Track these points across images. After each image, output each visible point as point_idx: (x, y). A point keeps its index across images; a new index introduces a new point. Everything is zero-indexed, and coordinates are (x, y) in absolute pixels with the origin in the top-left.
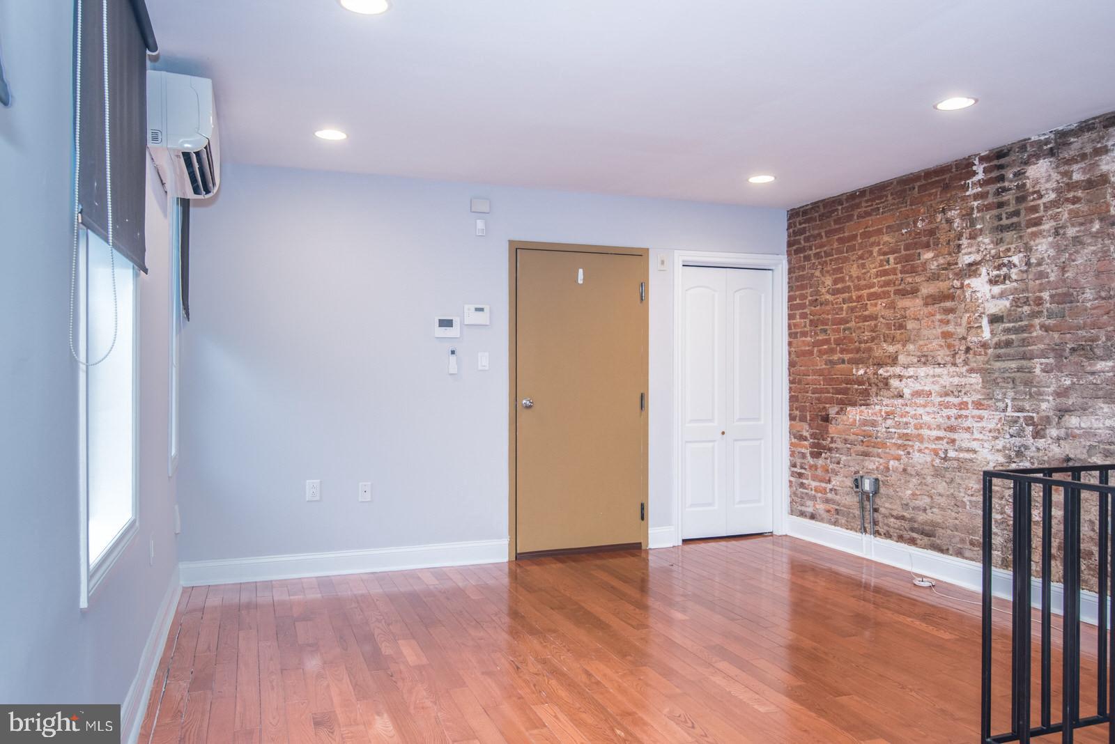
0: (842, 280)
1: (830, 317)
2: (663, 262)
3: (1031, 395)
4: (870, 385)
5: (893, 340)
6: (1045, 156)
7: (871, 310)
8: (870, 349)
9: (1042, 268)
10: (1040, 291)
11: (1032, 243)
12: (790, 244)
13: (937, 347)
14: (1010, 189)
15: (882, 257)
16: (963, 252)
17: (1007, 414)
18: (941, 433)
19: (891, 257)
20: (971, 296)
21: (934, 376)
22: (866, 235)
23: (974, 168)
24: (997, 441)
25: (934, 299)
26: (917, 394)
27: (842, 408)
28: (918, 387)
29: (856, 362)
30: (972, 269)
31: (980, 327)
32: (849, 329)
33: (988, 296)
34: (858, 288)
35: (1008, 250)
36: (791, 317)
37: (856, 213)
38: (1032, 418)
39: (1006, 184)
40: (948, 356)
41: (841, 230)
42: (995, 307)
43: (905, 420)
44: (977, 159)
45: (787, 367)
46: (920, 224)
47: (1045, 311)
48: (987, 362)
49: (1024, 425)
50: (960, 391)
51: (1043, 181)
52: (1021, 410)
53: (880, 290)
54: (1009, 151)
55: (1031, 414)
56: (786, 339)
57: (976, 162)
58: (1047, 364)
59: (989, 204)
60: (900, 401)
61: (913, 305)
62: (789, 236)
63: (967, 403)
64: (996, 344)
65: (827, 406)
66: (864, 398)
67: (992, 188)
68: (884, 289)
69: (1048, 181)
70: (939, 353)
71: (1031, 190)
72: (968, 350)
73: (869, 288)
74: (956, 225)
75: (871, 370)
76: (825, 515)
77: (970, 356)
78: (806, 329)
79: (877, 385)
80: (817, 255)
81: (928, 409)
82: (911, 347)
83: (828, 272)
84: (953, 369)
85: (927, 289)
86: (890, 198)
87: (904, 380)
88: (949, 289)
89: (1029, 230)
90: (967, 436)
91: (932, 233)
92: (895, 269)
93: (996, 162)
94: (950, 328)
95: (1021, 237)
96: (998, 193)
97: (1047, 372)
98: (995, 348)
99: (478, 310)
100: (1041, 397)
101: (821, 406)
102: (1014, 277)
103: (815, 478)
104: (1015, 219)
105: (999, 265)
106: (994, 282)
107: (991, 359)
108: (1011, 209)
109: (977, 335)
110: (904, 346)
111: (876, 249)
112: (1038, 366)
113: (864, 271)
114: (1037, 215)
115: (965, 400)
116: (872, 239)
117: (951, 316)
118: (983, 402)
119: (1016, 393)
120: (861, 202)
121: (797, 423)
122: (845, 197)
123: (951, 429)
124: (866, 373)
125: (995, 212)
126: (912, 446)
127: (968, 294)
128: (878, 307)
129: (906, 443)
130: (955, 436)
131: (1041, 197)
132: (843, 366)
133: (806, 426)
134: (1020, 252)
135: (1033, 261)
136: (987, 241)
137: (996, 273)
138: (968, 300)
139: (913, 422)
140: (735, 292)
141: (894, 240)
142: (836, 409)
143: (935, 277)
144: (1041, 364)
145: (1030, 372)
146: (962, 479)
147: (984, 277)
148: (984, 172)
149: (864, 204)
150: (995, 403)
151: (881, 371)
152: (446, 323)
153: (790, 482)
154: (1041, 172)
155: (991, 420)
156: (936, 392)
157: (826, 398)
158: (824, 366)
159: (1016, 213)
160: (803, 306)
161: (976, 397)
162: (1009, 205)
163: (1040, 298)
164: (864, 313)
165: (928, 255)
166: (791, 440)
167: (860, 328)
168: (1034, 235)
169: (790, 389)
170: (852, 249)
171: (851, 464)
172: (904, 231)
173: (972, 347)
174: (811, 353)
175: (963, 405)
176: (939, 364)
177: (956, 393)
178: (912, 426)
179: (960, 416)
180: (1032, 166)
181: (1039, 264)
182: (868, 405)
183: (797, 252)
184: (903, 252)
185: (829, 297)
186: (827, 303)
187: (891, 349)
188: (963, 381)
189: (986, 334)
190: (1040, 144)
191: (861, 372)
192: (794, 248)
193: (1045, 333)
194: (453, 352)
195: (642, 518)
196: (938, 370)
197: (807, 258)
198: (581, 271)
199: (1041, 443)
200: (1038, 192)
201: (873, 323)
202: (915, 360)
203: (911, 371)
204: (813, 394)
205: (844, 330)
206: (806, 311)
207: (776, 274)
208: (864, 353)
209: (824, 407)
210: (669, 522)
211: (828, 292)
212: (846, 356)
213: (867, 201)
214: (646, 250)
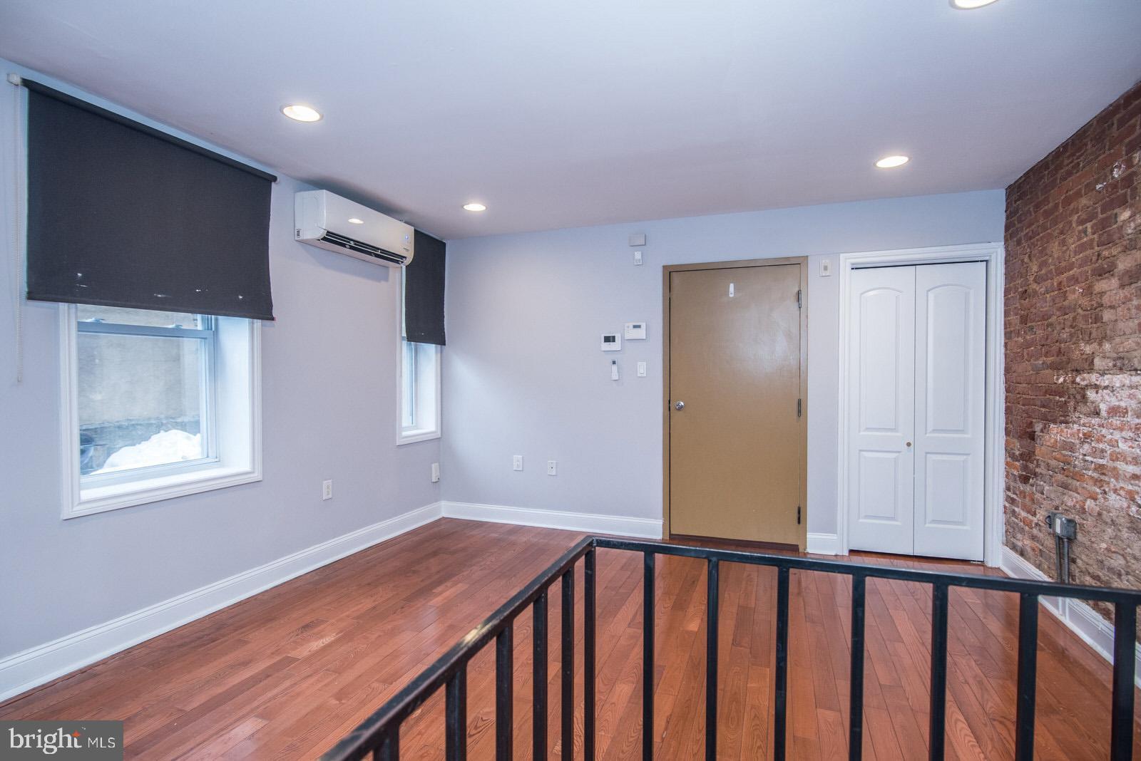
0: (1045, 264)
1: (1036, 311)
2: (826, 268)
4: (1069, 398)
5: (1090, 338)
7: (1071, 298)
8: (1069, 350)
12: (1007, 228)
13: (1134, 345)
15: (1080, 228)
19: (1089, 225)
21: (1131, 387)
22: (1068, 202)
25: (1131, 277)
26: (1114, 411)
27: (1045, 424)
28: (1115, 402)
29: (1056, 367)
32: (1050, 325)
34: (1060, 272)
36: (1007, 314)
37: (1059, 176)
41: (1046, 201)
43: (1101, 446)
45: (1003, 372)
46: (1116, 174)
53: (1078, 271)
60: (1096, 420)
61: (1109, 287)
62: (1007, 218)
65: (1034, 421)
66: (1063, 415)
68: (1082, 269)
73: (1069, 271)
75: (1069, 378)
76: (1031, 553)
78: (1017, 328)
79: (1075, 398)
80: (1027, 237)
81: (1124, 433)
82: (1107, 346)
83: (1034, 255)
85: (1124, 263)
86: (1089, 146)
87: (1101, 391)
91: (1129, 181)
92: (1092, 240)
99: (635, 327)
101: (1029, 421)
103: (1025, 508)
110: (1101, 344)
111: (1075, 218)
113: (1065, 248)
116: (1072, 206)
120: (1063, 161)
121: (1010, 439)
122: (1050, 158)
124: (1065, 381)
126: (1108, 483)
128: (1076, 295)
129: (1102, 477)
132: (1046, 372)
133: (1018, 445)
139: (1109, 449)
140: (929, 291)
141: (1091, 202)
142: (1041, 425)
143: (1132, 245)
149: (1066, 162)
151: (1078, 379)
152: (608, 339)
153: (1005, 507)
156: (1132, 409)
157: (1034, 411)
158: (1031, 372)
164: (1064, 303)
165: (1125, 215)
166: (1006, 458)
167: (1060, 323)
169: (1006, 397)
170: (1055, 222)
171: (1052, 496)
172: (1100, 186)
174: (1022, 356)
176: (1136, 370)
178: (1107, 455)
182: (1067, 422)
183: (1012, 236)
184: (1101, 216)
186: (1035, 293)
187: (1088, 349)
191: (1061, 380)
192: (1010, 231)
194: (614, 363)
195: (800, 522)
196: (1135, 379)
197: (1019, 242)
198: (732, 286)
201: (1071, 316)
202: (1111, 364)
203: (1106, 380)
204: (1023, 405)
205: (1048, 326)
206: (1018, 305)
207: (992, 265)
208: (1064, 355)
209: (1032, 422)
210: (834, 532)
211: (1035, 281)
212: (1050, 360)
213: (1069, 157)
214: (808, 257)
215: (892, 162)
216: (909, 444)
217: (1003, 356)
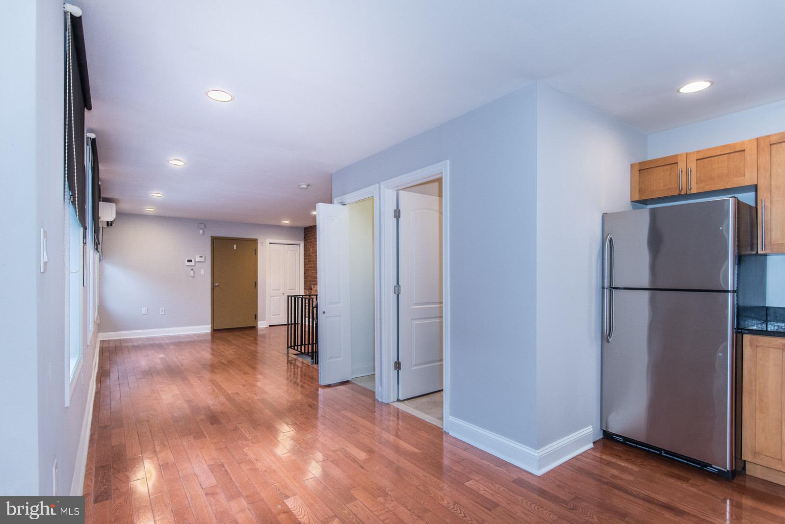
0: (314, 249)
1: (311, 260)
2: (263, 243)
12: (304, 238)
27: (314, 286)
36: (304, 259)
41: (314, 235)
45: (303, 274)
56: (303, 266)
62: (305, 235)
78: (306, 264)
80: (310, 242)
83: (311, 247)
99: (200, 257)
101: (310, 285)
133: (307, 291)
140: (288, 251)
152: (190, 261)
157: (312, 283)
158: (311, 274)
169: (304, 280)
174: (308, 270)
183: (306, 240)
185: (312, 254)
186: (312, 256)
194: (192, 270)
195: (256, 319)
197: (308, 242)
198: (235, 246)
204: (308, 282)
205: (314, 263)
206: (307, 257)
207: (302, 246)
210: (264, 320)
212: (314, 271)
214: (257, 239)
216: (283, 293)
217: (304, 270)
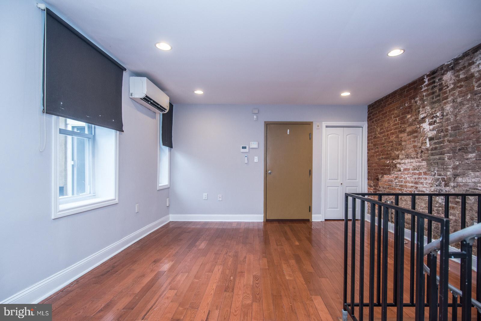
0: (382, 129)
1: (379, 142)
2: (318, 126)
3: (443, 169)
4: (391, 167)
5: (398, 150)
6: (450, 70)
7: (391, 139)
8: (391, 153)
9: (448, 117)
10: (447, 126)
11: (444, 107)
13: (412, 152)
14: (437, 86)
15: (395, 119)
16: (420, 113)
17: (436, 177)
18: (413, 185)
19: (397, 118)
20: (423, 130)
21: (411, 163)
22: (390, 111)
23: (425, 80)
24: (432, 188)
25: (411, 133)
26: (405, 170)
27: (382, 176)
28: (406, 167)
29: (386, 158)
30: (423, 120)
31: (426, 143)
32: (384, 146)
33: (428, 130)
34: (387, 131)
35: (436, 111)
36: (368, 143)
37: (387, 104)
38: (444, 178)
39: (436, 84)
40: (415, 154)
41: (383, 110)
42: (431, 134)
43: (401, 179)
44: (426, 76)
45: (367, 161)
46: (406, 105)
47: (449, 134)
48: (428, 156)
49: (441, 181)
50: (419, 168)
51: (449, 81)
52: (440, 175)
53: (394, 131)
54: (437, 71)
55: (444, 177)
56: (367, 151)
57: (425, 77)
58: (450, 156)
59: (429, 93)
60: (400, 173)
61: (404, 136)
62: (368, 115)
63: (421, 173)
64: (431, 149)
65: (378, 175)
66: (388, 172)
67: (430, 87)
68: (395, 131)
69: (450, 80)
70: (412, 153)
71: (444, 85)
72: (422, 152)
73: (391, 131)
74: (418, 103)
75: (391, 161)
77: (423, 154)
78: (372, 147)
79: (393, 167)
80: (376, 121)
81: (408, 175)
82: (403, 152)
83: (379, 126)
84: (417, 160)
85: (408, 129)
86: (397, 96)
87: (401, 164)
88: (416, 128)
89: (443, 102)
90: (421, 186)
91: (410, 107)
92: (399, 123)
93: (432, 76)
94: (416, 144)
95: (440, 105)
96: (432, 88)
97: (450, 159)
98: (431, 151)
100: (447, 170)
101: (376, 175)
102: (438, 121)
104: (438, 98)
105: (433, 117)
106: (430, 124)
107: (430, 155)
108: (437, 94)
109: (425, 146)
110: (401, 151)
111: (393, 116)
112: (446, 157)
113: (389, 124)
114: (446, 95)
115: (421, 171)
116: (392, 112)
117: (416, 139)
118: (427, 172)
119: (438, 168)
120: (389, 100)
121: (370, 181)
122: (384, 98)
123: (416, 183)
124: (389, 162)
125: (431, 96)
126: (403, 190)
127: (422, 130)
128: (393, 138)
129: (402, 188)
130: (418, 186)
131: (448, 87)
132: (383, 160)
133: (372, 182)
134: (440, 111)
135: (445, 114)
136: (428, 108)
137: (431, 120)
138: (422, 132)
139: (404, 180)
140: (347, 135)
141: (398, 112)
142: (381, 176)
143: (411, 125)
144: (448, 156)
145: (443, 160)
146: (419, 202)
147: (427, 122)
148: (428, 81)
149: (390, 100)
150: (431, 173)
151: (394, 162)
152: (244, 148)
154: (448, 77)
155: (430, 179)
156: (411, 169)
157: (378, 172)
158: (377, 160)
159: (439, 96)
160: (371, 139)
161: (425, 170)
162: (436, 92)
163: (447, 129)
164: (389, 140)
165: (409, 116)
166: (368, 187)
167: (388, 146)
168: (445, 103)
169: (368, 169)
170: (386, 117)
172: (401, 108)
173: (423, 151)
174: (374, 156)
175: (420, 174)
176: (412, 158)
177: (418, 169)
178: (403, 182)
179: (419, 178)
180: (445, 75)
181: (447, 115)
182: (390, 174)
183: (370, 120)
184: (401, 116)
186: (379, 137)
187: (397, 153)
188: (420, 164)
189: (428, 145)
190: (448, 65)
191: (388, 162)
192: (369, 119)
193: (449, 143)
194: (246, 156)
195: (310, 211)
196: (412, 160)
197: (373, 122)
198: (288, 130)
199: (447, 189)
200: (447, 85)
201: (391, 144)
202: (405, 157)
203: (403, 161)
204: (374, 170)
205: (383, 147)
206: (373, 141)
207: (364, 128)
208: (389, 155)
209: (377, 175)
210: (320, 213)
211: (379, 134)
212: (384, 157)
213: (390, 99)
214: (312, 122)
215: (346, 94)
216: (341, 184)
217: (367, 156)
